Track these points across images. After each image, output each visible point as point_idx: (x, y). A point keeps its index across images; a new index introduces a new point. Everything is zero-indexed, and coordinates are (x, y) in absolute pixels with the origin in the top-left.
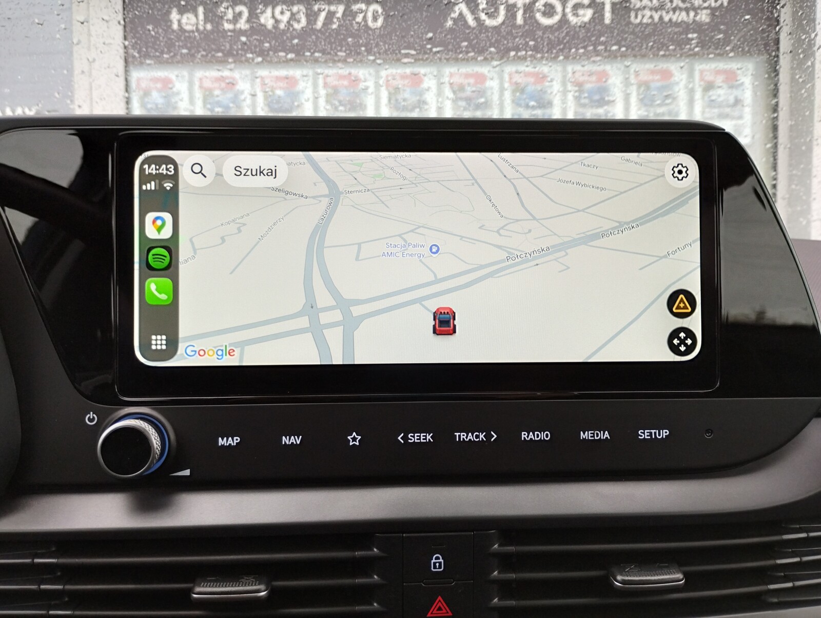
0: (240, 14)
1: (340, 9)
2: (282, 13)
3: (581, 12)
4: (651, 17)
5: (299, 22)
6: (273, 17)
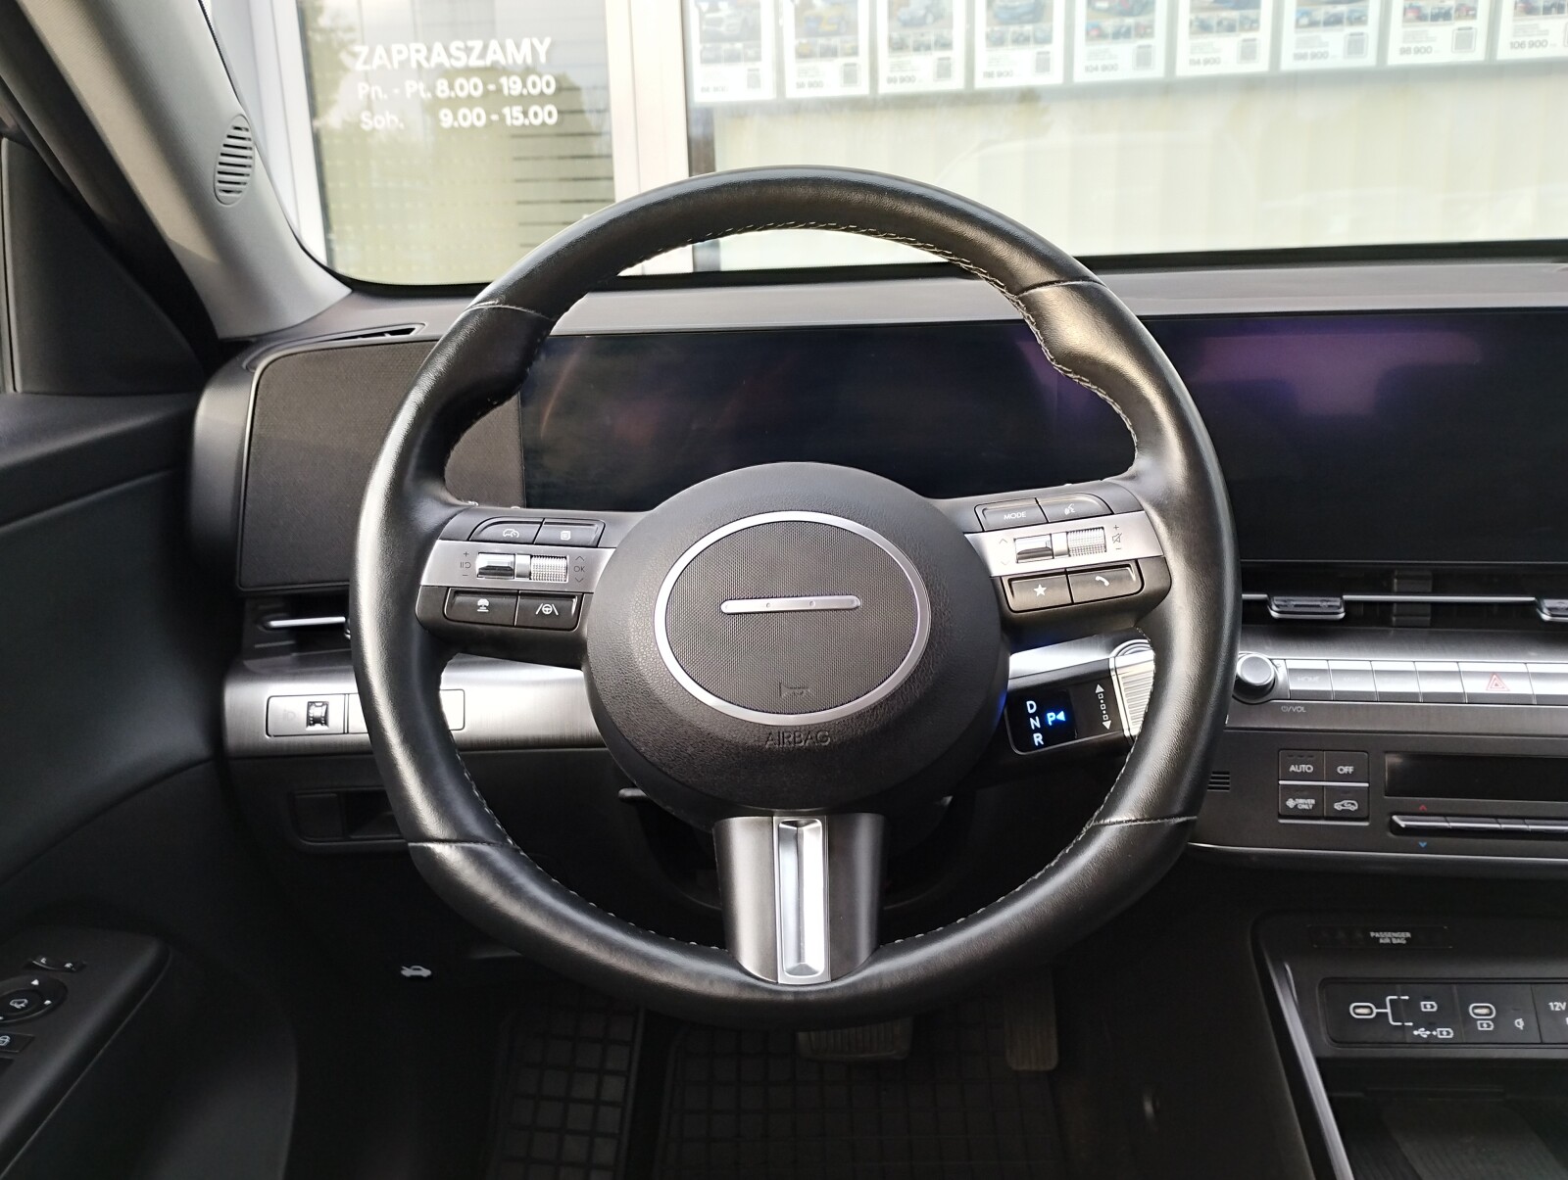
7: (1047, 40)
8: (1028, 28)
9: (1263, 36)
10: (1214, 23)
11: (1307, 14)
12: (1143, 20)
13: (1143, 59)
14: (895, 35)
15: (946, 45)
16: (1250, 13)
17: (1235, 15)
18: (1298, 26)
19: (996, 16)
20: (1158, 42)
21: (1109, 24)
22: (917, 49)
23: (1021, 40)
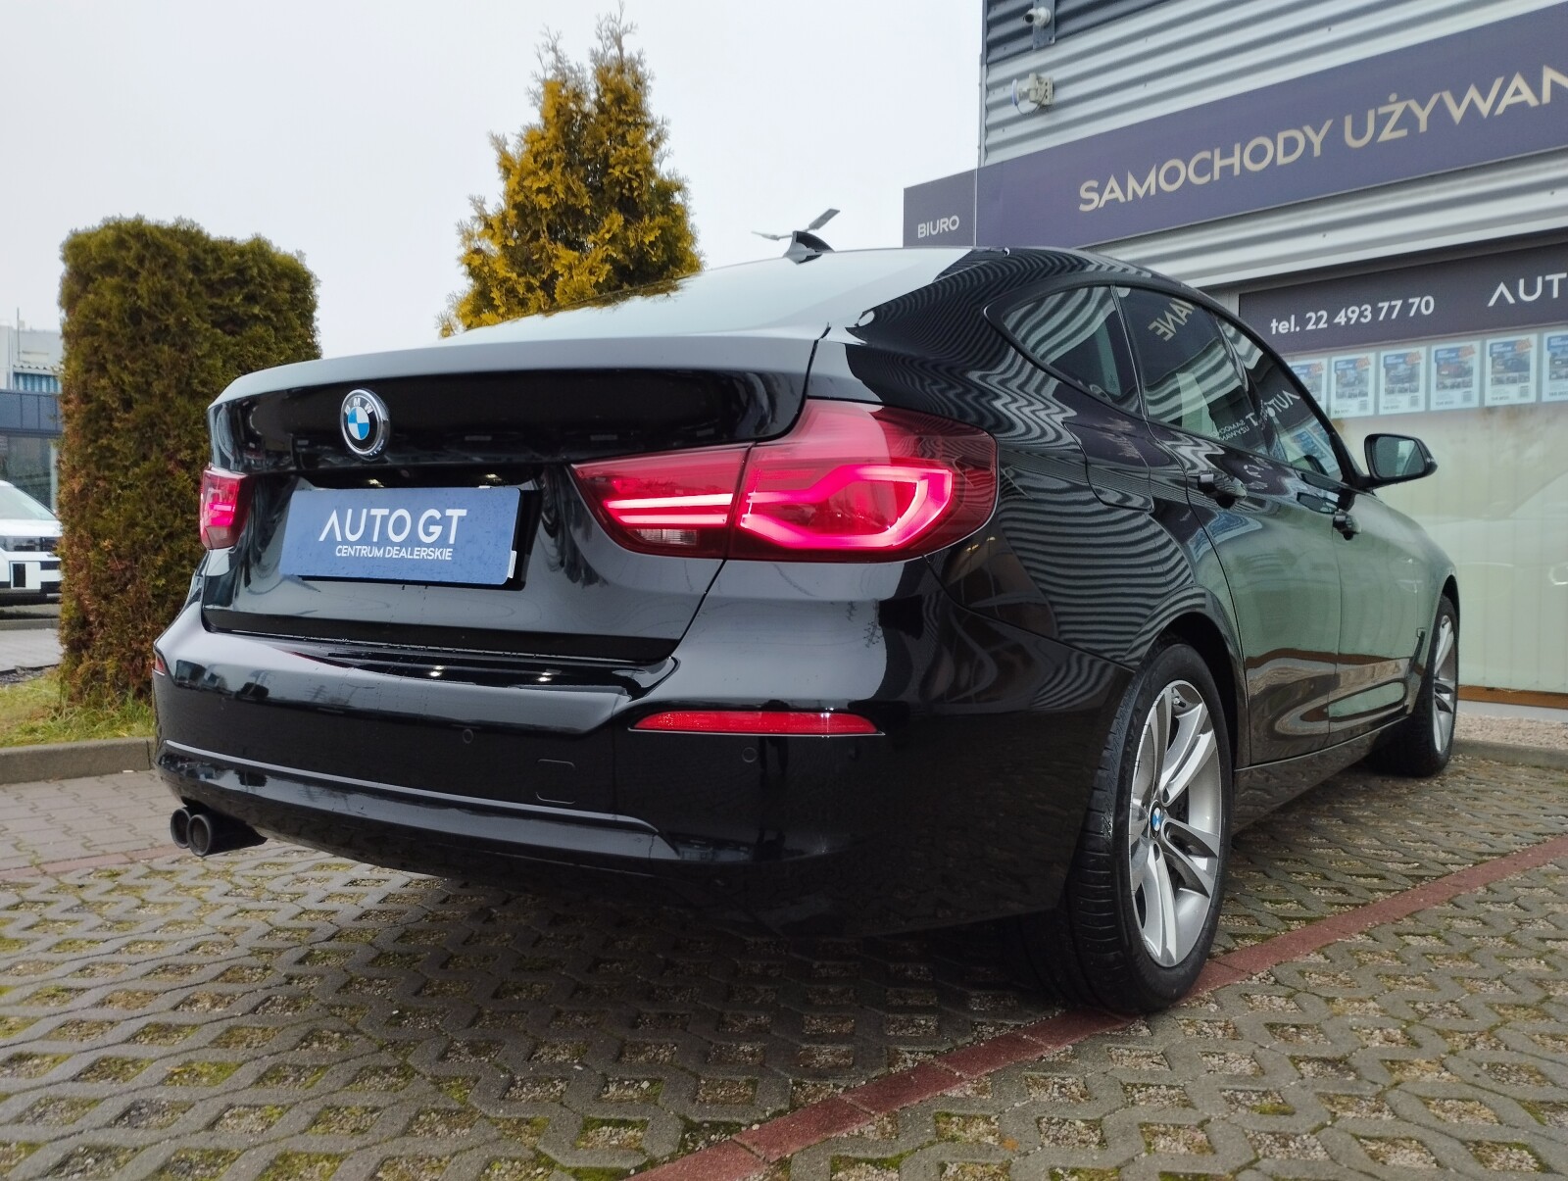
0: (1322, 317)
1: (1398, 303)
2: (1353, 312)
5: (1366, 317)
6: (1346, 316)
7: (1416, 390)
8: (1407, 385)
9: (1532, 385)
10: (1505, 378)
11: (1556, 373)
12: (1467, 379)
13: (1467, 397)
14: (1340, 391)
15: (1366, 394)
16: (1525, 374)
17: (1516, 374)
18: (1550, 378)
19: (1390, 380)
20: (1475, 390)
21: (1448, 382)
22: (1350, 397)
23: (1403, 391)
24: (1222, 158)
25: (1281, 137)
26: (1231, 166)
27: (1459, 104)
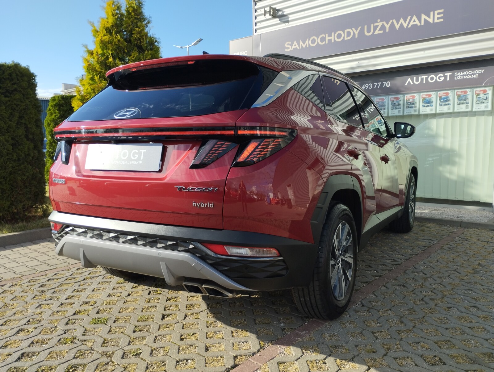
1: (380, 83)
3: (441, 78)
4: (461, 78)
5: (370, 87)
6: (365, 87)
11: (424, 105)
12: (399, 107)
21: (394, 107)
24: (328, 37)
25: (346, 31)
26: (331, 39)
27: (398, 24)
